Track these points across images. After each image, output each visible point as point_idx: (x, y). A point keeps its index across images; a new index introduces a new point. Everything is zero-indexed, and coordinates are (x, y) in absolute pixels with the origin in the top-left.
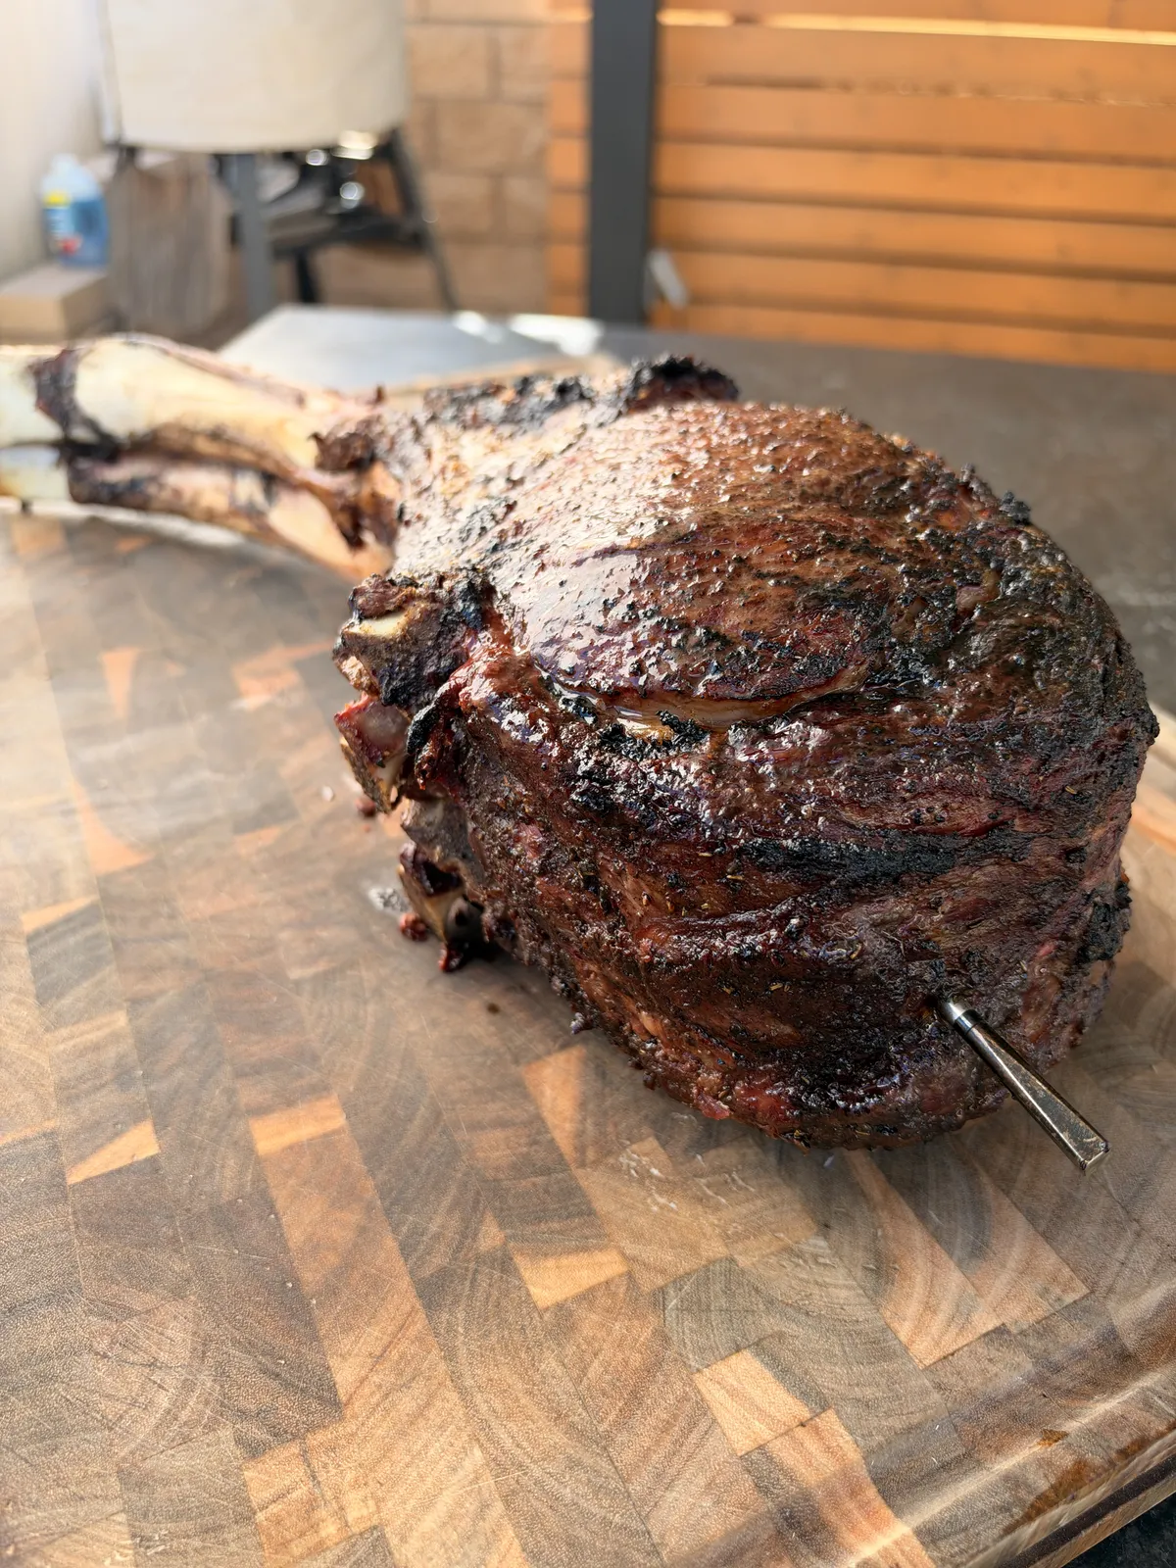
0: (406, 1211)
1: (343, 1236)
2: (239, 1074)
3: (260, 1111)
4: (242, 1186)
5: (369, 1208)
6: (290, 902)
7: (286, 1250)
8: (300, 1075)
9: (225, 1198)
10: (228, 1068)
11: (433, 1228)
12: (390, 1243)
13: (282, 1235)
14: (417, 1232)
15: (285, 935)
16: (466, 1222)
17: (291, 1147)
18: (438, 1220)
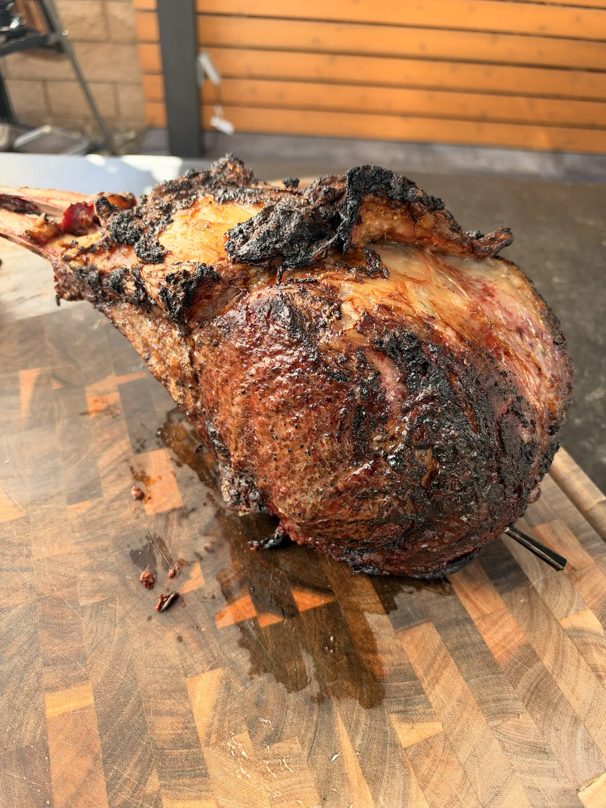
0: (114, 762)
1: (80, 775)
2: (46, 664)
3: (52, 689)
4: (35, 737)
5: (96, 758)
6: (89, 554)
7: (50, 780)
8: (75, 669)
9: (25, 743)
10: (41, 660)
11: (126, 775)
12: (102, 782)
13: (49, 770)
14: (117, 776)
15: (82, 575)
16: (143, 773)
17: (63, 715)
18: (129, 771)
